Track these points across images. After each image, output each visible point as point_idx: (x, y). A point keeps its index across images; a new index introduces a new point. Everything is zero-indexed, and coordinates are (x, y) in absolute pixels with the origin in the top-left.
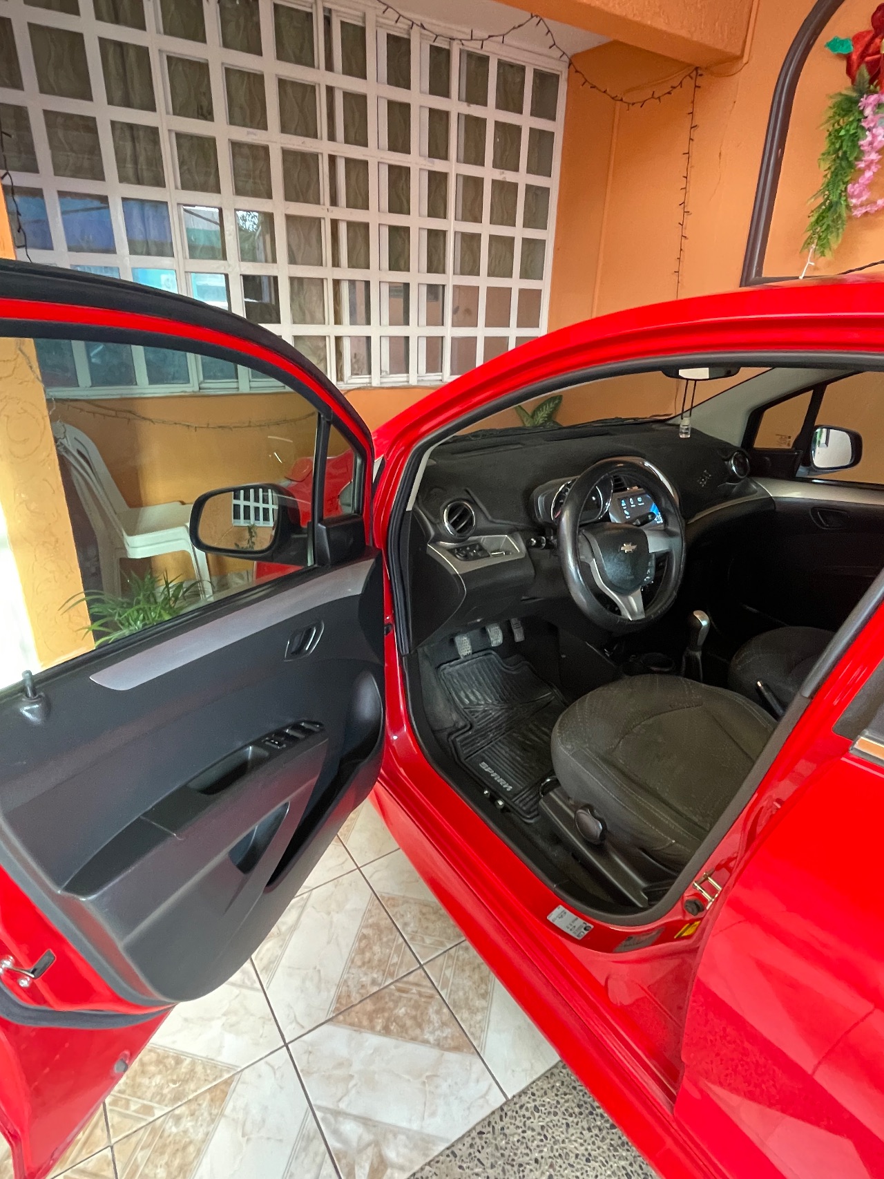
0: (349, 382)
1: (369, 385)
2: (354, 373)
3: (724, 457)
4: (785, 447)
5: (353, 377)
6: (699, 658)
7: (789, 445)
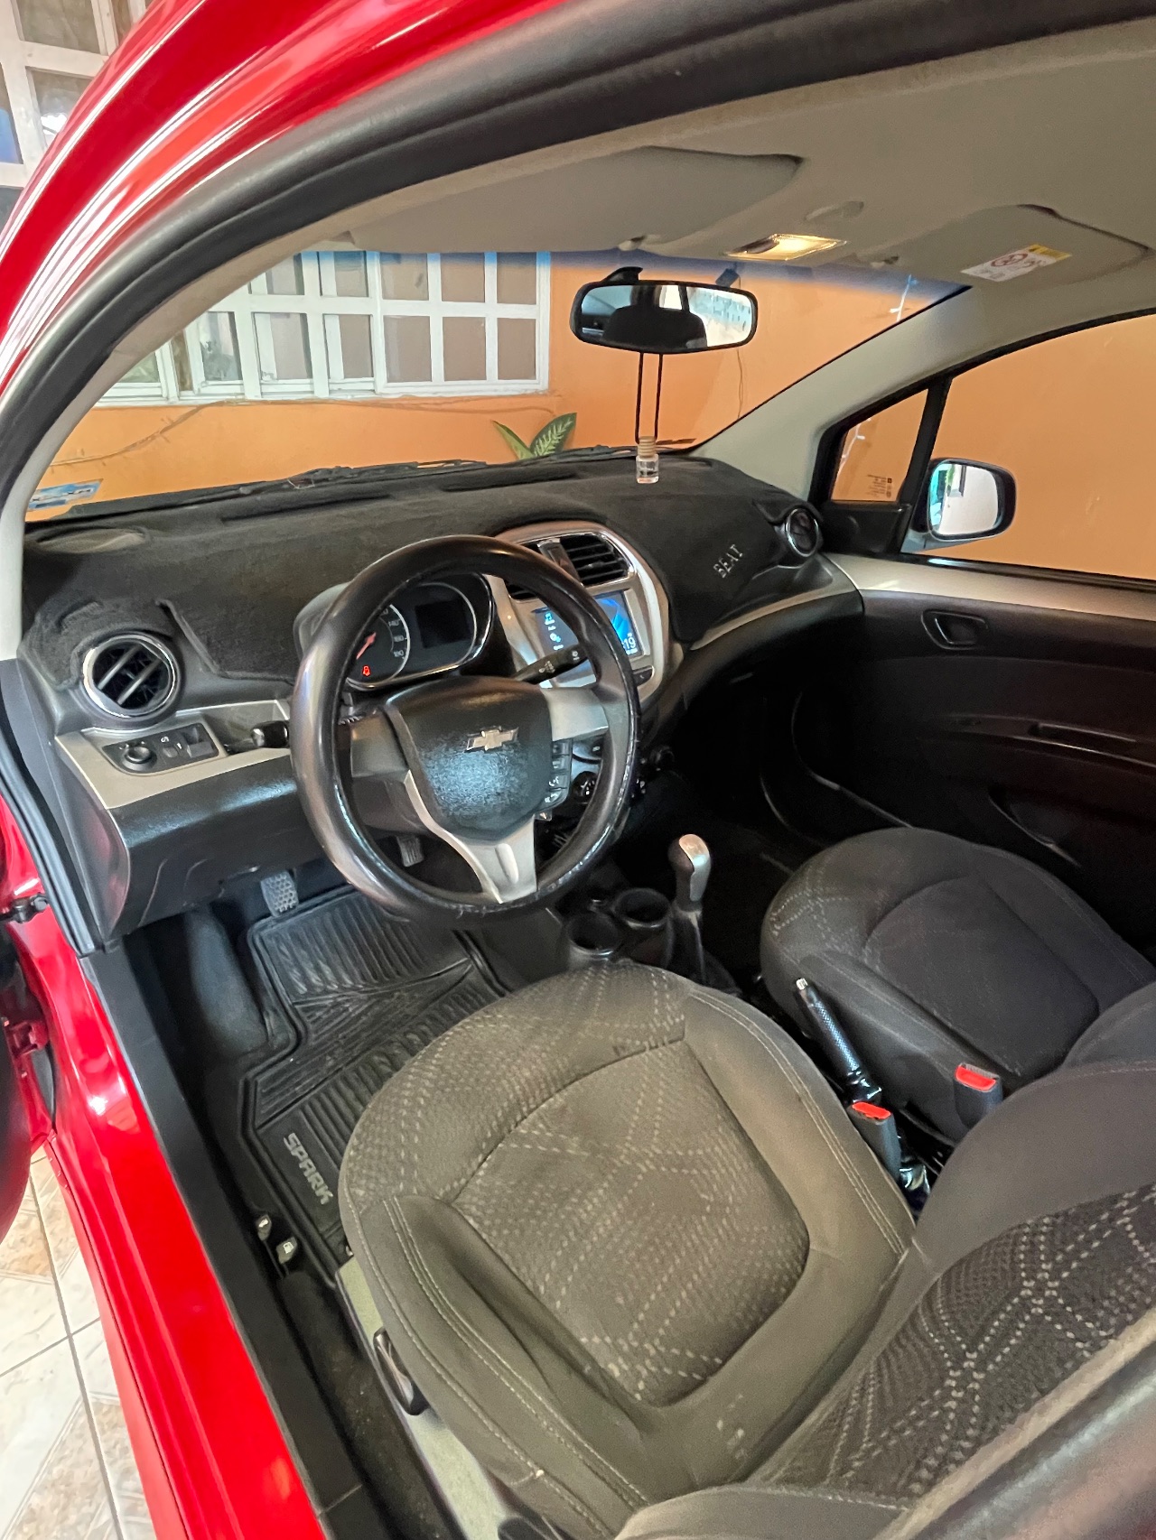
0: (204, 391)
1: (240, 397)
2: (211, 375)
3: (771, 518)
4: (883, 498)
5: (211, 383)
6: (695, 923)
7: (889, 494)
